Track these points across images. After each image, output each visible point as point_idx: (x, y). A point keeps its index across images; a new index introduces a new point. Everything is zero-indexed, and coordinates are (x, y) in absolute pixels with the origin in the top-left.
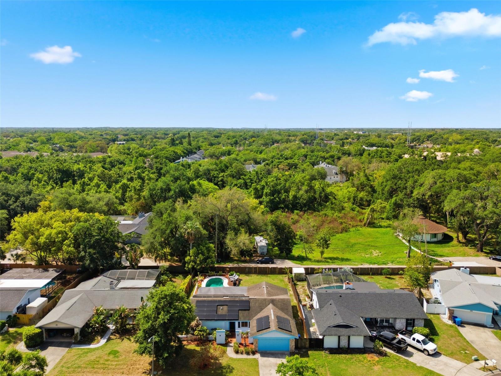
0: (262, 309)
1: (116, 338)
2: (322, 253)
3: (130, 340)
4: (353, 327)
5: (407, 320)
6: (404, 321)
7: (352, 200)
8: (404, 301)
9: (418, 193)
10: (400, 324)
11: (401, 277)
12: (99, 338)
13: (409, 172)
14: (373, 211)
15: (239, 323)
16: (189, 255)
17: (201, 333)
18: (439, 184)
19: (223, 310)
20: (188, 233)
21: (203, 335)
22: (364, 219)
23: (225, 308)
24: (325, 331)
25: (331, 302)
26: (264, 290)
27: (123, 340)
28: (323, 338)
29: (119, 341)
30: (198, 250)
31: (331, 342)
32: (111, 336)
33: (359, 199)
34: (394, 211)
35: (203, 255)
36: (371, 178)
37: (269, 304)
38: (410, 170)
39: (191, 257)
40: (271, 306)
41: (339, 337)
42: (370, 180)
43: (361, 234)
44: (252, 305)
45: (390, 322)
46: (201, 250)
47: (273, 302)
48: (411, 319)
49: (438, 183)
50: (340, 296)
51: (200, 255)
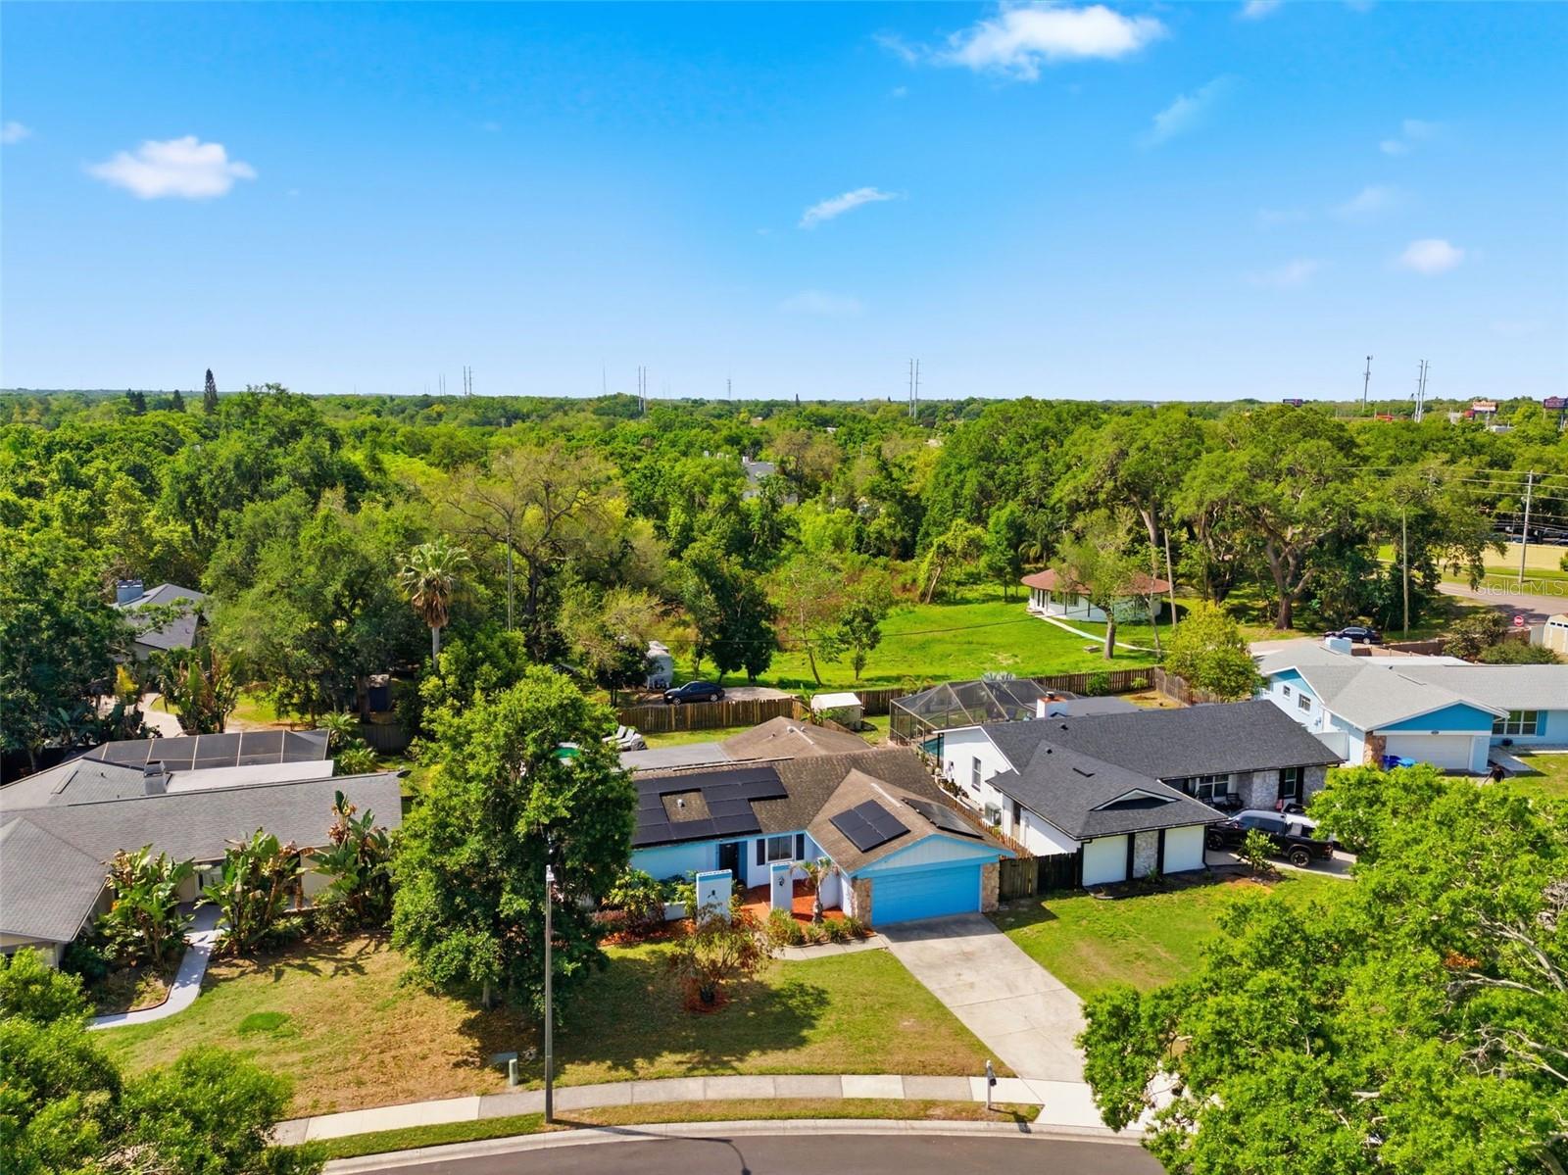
0: (830, 791)
1: (243, 974)
2: (859, 664)
3: (315, 971)
4: (1166, 802)
5: (1283, 773)
6: (1273, 779)
7: (851, 541)
8: (1253, 724)
9: (1076, 488)
10: (1263, 791)
11: (1140, 698)
12: (160, 984)
13: (1022, 440)
14: (945, 551)
15: (761, 844)
16: (436, 672)
17: (640, 892)
18: (1134, 455)
19: (688, 808)
20: (428, 583)
21: (646, 897)
22: (914, 581)
23: (695, 799)
24: (1087, 823)
25: (1044, 746)
26: (799, 739)
27: (279, 974)
28: (1080, 851)
29: (262, 979)
30: (471, 652)
31: (1104, 861)
32: (214, 971)
33: (874, 536)
34: (1010, 546)
35: (496, 665)
36: (896, 473)
37: (848, 772)
38: (1028, 432)
39: (443, 678)
40: (855, 775)
41: (1131, 838)
42: (898, 480)
43: (926, 620)
44: (787, 779)
45: (1230, 789)
46: (484, 648)
47: (857, 762)
48: (1292, 769)
49: (1132, 451)
50: (1064, 727)
51: (486, 668)
